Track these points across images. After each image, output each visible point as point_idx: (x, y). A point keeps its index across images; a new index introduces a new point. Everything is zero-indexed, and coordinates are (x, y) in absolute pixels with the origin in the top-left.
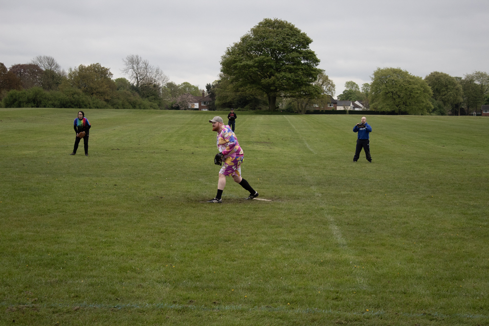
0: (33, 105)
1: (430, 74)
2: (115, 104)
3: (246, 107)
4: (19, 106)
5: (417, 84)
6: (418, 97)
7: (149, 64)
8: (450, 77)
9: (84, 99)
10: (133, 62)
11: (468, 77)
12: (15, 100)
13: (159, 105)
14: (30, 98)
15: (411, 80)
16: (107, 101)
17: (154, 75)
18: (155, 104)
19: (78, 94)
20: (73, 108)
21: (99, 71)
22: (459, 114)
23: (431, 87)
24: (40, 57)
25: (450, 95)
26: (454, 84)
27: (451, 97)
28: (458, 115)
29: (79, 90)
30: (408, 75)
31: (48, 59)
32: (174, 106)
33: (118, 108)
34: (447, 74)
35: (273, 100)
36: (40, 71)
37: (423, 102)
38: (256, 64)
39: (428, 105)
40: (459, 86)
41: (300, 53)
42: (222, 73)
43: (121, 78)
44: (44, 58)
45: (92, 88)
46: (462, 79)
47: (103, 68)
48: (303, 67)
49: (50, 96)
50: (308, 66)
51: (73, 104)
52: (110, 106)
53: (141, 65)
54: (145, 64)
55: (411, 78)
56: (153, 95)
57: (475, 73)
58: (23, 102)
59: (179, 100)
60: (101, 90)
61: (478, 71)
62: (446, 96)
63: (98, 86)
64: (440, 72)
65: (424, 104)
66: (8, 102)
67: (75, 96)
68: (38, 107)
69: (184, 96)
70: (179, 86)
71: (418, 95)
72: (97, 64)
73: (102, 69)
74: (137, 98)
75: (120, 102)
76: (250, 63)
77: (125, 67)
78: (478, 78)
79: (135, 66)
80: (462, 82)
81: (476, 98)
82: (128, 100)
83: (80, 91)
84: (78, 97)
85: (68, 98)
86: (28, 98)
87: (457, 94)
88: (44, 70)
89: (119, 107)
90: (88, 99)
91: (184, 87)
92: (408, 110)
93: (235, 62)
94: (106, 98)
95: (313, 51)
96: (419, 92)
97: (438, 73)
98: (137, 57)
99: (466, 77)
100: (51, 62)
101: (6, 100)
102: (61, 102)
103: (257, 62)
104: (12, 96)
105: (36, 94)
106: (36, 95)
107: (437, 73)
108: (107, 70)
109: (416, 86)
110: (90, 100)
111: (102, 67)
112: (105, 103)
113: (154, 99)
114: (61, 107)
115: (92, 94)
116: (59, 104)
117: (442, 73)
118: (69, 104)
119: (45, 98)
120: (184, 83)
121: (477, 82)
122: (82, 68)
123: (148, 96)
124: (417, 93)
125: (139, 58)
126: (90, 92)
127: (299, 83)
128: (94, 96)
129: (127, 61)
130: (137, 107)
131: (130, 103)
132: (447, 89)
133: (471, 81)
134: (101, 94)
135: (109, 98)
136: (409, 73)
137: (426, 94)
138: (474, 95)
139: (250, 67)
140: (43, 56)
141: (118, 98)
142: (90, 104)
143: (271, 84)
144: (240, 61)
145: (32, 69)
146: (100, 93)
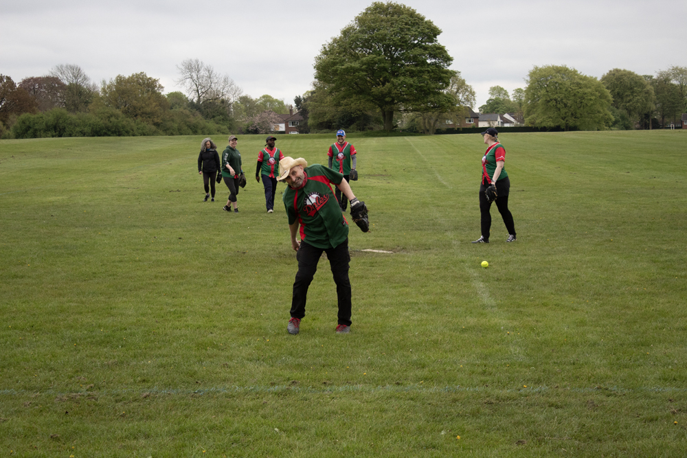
0: (54, 134)
1: (608, 72)
2: (168, 129)
3: (351, 127)
4: (35, 136)
5: (590, 87)
6: (592, 105)
7: (214, 72)
8: (637, 76)
9: (124, 123)
10: (192, 68)
11: (661, 74)
12: (29, 127)
13: (230, 128)
14: (49, 124)
15: (581, 82)
16: (157, 124)
17: (221, 86)
18: (224, 127)
19: (117, 117)
20: (109, 136)
21: (144, 83)
22: (650, 127)
23: (610, 91)
24: (62, 66)
25: (637, 102)
26: (642, 86)
27: (639, 104)
28: (649, 129)
29: (118, 110)
30: (577, 75)
31: (72, 68)
32: (250, 129)
33: (172, 134)
34: (632, 71)
35: (389, 116)
36: (62, 86)
37: (599, 112)
38: (364, 67)
39: (607, 117)
40: (649, 87)
41: (425, 48)
42: (317, 80)
43: (176, 93)
44: (67, 67)
45: (135, 108)
46: (653, 78)
47: (150, 78)
48: (429, 69)
49: (78, 121)
50: (437, 66)
51: (109, 130)
52: (161, 132)
53: (202, 73)
54: (209, 71)
55: (581, 79)
56: (221, 114)
57: (671, 68)
58: (40, 131)
59: (257, 119)
60: (148, 110)
61: (675, 67)
62: (631, 103)
63: (143, 105)
64: (622, 69)
65: (601, 115)
66: (18, 131)
67: (113, 119)
68: (60, 136)
69: (264, 115)
70: (256, 101)
71: (592, 102)
72: (141, 73)
73: (148, 81)
74: (198, 119)
75: (176, 126)
76: (356, 65)
77: (181, 76)
78: (675, 76)
79: (194, 75)
80: (653, 82)
81: (673, 103)
82: (186, 122)
83: (118, 112)
84: (116, 120)
85: (102, 122)
86: (46, 124)
87: (646, 100)
88: (67, 84)
89: (174, 133)
90: (130, 122)
91: (264, 101)
92: (578, 124)
93: (334, 64)
94: (156, 120)
95: (443, 45)
96: (593, 98)
97: (620, 70)
98: (197, 61)
99: (658, 75)
100: (77, 72)
101: (16, 128)
102: (92, 128)
103: (365, 64)
104: (24, 122)
105: (58, 118)
106: (58, 120)
107: (617, 71)
108: (155, 81)
109: (589, 90)
110: (133, 124)
111: (148, 77)
112: (154, 128)
113: (223, 119)
114: (93, 136)
115: (136, 116)
116: (90, 131)
117: (624, 71)
118: (104, 131)
119: (71, 124)
120: (264, 97)
121: (674, 82)
122: (120, 80)
123: (214, 117)
124: (591, 100)
125: (200, 63)
126: (133, 112)
127: (424, 91)
128: (139, 119)
129: (183, 68)
130: (200, 131)
131: (189, 126)
132: (633, 92)
133: (667, 80)
134: (149, 115)
135: (159, 121)
136: (579, 72)
137: (603, 100)
138: (670, 100)
139: (355, 70)
140: (65, 65)
141: (173, 120)
142: (133, 130)
143: (386, 94)
144: (342, 62)
145: (51, 83)
146: (146, 113)
